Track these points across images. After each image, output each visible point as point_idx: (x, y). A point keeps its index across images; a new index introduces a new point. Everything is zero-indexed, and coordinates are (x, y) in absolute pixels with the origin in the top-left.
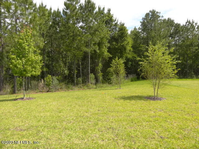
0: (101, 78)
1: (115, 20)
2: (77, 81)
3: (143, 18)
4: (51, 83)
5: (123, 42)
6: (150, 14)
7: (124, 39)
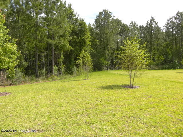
0: (63, 70)
1: (76, 15)
2: (40, 73)
3: (97, 16)
4: (15, 75)
5: (83, 36)
6: (104, 13)
7: (85, 33)
